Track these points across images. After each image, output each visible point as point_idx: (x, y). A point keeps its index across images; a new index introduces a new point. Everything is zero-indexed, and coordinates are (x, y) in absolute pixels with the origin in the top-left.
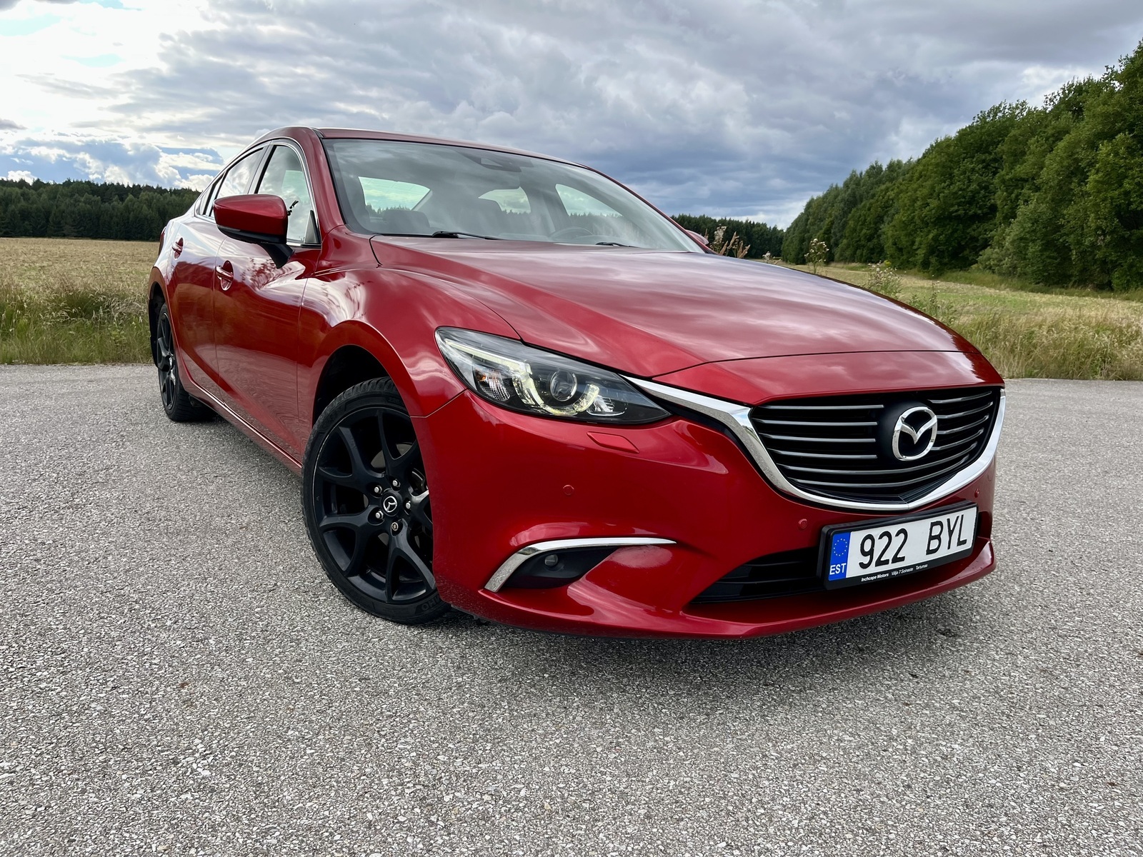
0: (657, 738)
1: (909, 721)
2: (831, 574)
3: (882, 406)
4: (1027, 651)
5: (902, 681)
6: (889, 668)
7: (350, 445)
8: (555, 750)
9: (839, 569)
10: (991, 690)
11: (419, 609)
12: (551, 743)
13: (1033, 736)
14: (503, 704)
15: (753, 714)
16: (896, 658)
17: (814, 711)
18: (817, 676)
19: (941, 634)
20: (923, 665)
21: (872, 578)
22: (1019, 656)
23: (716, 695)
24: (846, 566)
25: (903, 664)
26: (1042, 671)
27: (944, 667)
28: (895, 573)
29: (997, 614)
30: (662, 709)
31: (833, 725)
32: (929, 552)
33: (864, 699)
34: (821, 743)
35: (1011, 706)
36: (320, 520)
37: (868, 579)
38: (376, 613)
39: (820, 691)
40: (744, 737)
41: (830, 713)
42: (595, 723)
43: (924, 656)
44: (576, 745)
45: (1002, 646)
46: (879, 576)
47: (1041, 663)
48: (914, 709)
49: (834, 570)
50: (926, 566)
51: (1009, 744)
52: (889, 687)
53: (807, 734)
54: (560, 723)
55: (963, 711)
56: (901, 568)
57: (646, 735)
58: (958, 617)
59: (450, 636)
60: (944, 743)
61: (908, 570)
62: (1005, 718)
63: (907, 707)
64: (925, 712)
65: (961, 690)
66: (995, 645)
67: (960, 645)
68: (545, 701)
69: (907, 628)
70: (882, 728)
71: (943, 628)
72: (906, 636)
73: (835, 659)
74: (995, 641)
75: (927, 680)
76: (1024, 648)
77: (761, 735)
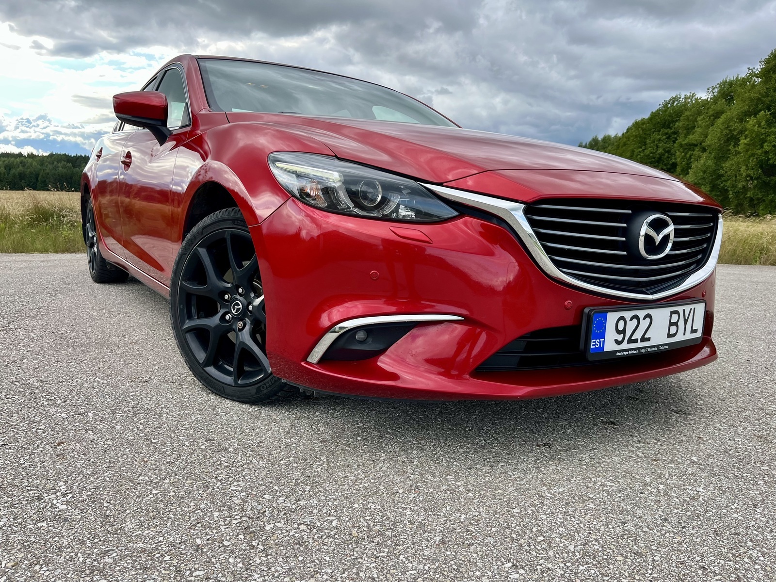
0: (450, 483)
1: (659, 472)
2: (592, 347)
3: (630, 212)
4: (744, 424)
5: (649, 444)
6: (636, 435)
7: (205, 262)
8: (364, 492)
9: (598, 344)
10: (721, 450)
11: (258, 390)
12: (361, 486)
13: (762, 483)
14: (322, 458)
15: (529, 466)
16: (641, 428)
17: (580, 464)
18: (579, 440)
19: (675, 412)
20: (664, 434)
21: (625, 353)
22: (739, 427)
23: (498, 453)
24: (604, 341)
25: (647, 432)
26: (758, 437)
27: (681, 435)
28: (643, 351)
29: (716, 400)
30: (454, 462)
31: (596, 474)
32: (670, 336)
33: (619, 456)
34: (588, 487)
35: (739, 462)
36: (183, 323)
37: (622, 353)
38: (226, 395)
39: (583, 450)
40: (523, 483)
41: (592, 466)
42: (398, 472)
43: (664, 427)
44: (381, 488)
45: (724, 421)
46: (631, 352)
47: (757, 432)
48: (661, 464)
49: (594, 344)
50: (667, 347)
51: (743, 488)
52: (638, 448)
53: (575, 481)
54: (368, 471)
55: (701, 465)
56: (648, 347)
57: (440, 481)
58: (685, 401)
59: (284, 411)
60: (690, 488)
61: (654, 349)
62: (736, 470)
63: (656, 462)
64: (670, 465)
65: (697, 450)
66: (718, 420)
67: (691, 420)
68: (357, 456)
69: (647, 409)
70: (637, 477)
71: (676, 409)
72: (647, 414)
73: (593, 429)
74: (718, 417)
75: (668, 443)
76: (741, 422)
77: (536, 481)
